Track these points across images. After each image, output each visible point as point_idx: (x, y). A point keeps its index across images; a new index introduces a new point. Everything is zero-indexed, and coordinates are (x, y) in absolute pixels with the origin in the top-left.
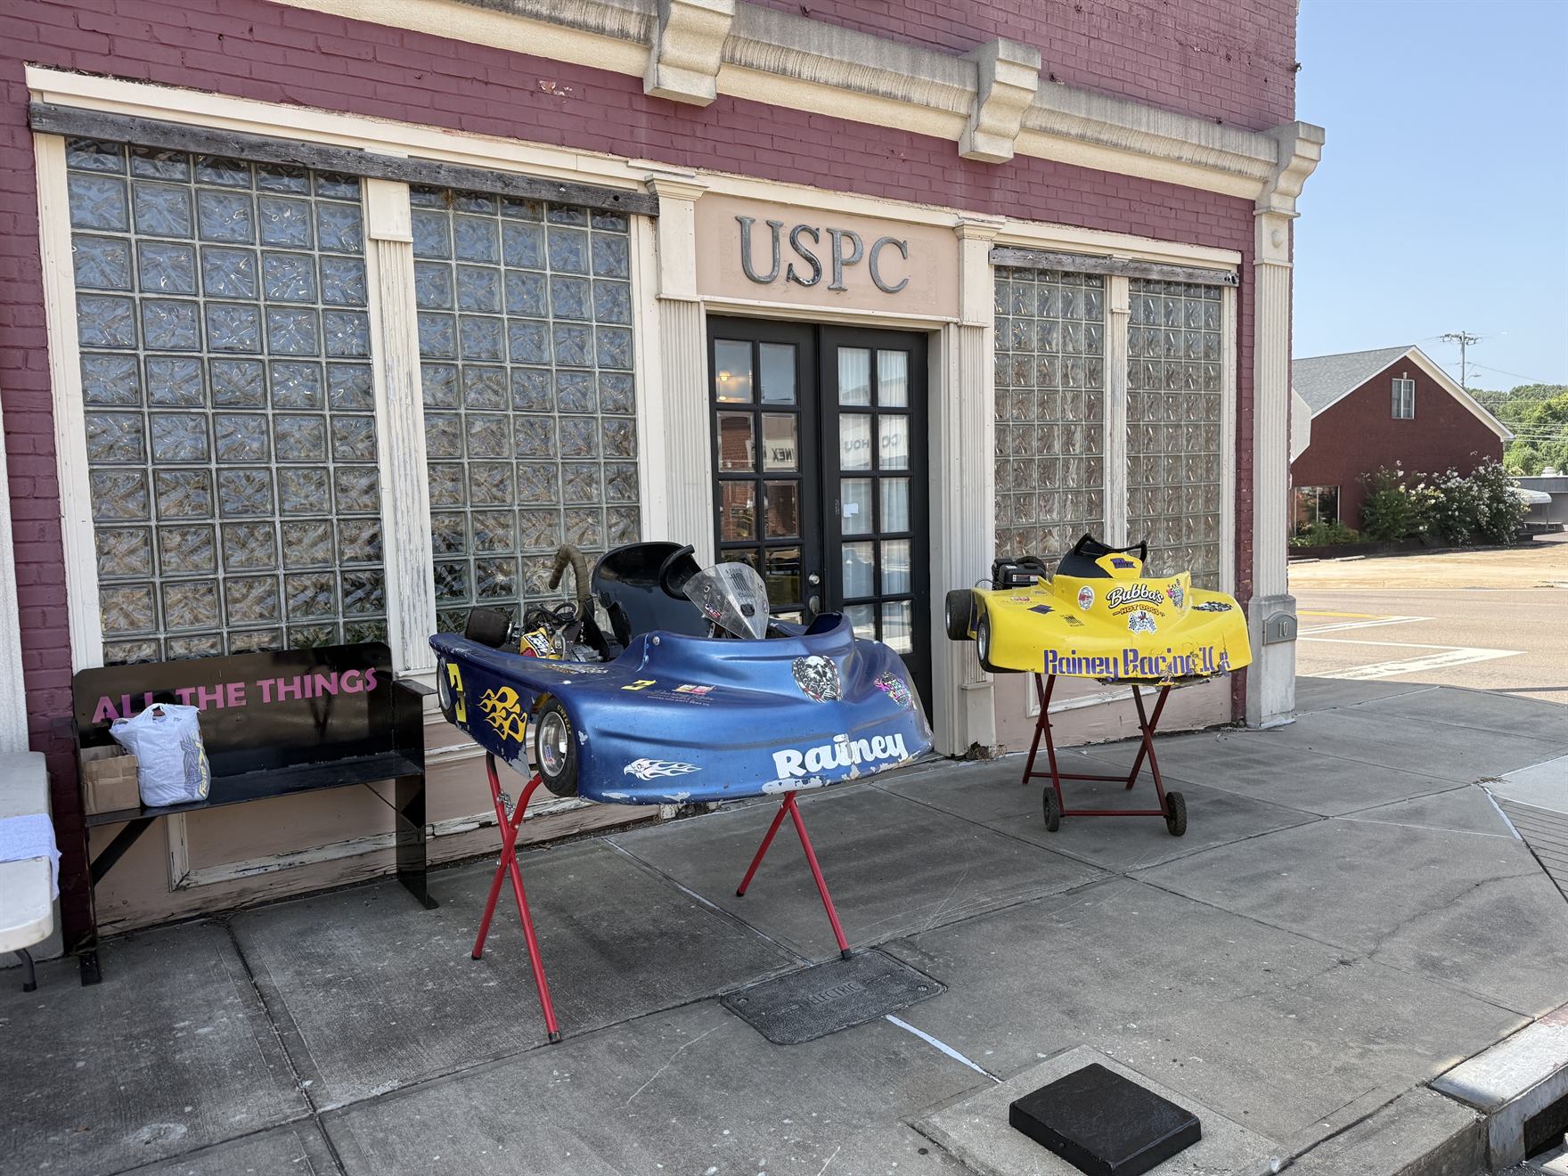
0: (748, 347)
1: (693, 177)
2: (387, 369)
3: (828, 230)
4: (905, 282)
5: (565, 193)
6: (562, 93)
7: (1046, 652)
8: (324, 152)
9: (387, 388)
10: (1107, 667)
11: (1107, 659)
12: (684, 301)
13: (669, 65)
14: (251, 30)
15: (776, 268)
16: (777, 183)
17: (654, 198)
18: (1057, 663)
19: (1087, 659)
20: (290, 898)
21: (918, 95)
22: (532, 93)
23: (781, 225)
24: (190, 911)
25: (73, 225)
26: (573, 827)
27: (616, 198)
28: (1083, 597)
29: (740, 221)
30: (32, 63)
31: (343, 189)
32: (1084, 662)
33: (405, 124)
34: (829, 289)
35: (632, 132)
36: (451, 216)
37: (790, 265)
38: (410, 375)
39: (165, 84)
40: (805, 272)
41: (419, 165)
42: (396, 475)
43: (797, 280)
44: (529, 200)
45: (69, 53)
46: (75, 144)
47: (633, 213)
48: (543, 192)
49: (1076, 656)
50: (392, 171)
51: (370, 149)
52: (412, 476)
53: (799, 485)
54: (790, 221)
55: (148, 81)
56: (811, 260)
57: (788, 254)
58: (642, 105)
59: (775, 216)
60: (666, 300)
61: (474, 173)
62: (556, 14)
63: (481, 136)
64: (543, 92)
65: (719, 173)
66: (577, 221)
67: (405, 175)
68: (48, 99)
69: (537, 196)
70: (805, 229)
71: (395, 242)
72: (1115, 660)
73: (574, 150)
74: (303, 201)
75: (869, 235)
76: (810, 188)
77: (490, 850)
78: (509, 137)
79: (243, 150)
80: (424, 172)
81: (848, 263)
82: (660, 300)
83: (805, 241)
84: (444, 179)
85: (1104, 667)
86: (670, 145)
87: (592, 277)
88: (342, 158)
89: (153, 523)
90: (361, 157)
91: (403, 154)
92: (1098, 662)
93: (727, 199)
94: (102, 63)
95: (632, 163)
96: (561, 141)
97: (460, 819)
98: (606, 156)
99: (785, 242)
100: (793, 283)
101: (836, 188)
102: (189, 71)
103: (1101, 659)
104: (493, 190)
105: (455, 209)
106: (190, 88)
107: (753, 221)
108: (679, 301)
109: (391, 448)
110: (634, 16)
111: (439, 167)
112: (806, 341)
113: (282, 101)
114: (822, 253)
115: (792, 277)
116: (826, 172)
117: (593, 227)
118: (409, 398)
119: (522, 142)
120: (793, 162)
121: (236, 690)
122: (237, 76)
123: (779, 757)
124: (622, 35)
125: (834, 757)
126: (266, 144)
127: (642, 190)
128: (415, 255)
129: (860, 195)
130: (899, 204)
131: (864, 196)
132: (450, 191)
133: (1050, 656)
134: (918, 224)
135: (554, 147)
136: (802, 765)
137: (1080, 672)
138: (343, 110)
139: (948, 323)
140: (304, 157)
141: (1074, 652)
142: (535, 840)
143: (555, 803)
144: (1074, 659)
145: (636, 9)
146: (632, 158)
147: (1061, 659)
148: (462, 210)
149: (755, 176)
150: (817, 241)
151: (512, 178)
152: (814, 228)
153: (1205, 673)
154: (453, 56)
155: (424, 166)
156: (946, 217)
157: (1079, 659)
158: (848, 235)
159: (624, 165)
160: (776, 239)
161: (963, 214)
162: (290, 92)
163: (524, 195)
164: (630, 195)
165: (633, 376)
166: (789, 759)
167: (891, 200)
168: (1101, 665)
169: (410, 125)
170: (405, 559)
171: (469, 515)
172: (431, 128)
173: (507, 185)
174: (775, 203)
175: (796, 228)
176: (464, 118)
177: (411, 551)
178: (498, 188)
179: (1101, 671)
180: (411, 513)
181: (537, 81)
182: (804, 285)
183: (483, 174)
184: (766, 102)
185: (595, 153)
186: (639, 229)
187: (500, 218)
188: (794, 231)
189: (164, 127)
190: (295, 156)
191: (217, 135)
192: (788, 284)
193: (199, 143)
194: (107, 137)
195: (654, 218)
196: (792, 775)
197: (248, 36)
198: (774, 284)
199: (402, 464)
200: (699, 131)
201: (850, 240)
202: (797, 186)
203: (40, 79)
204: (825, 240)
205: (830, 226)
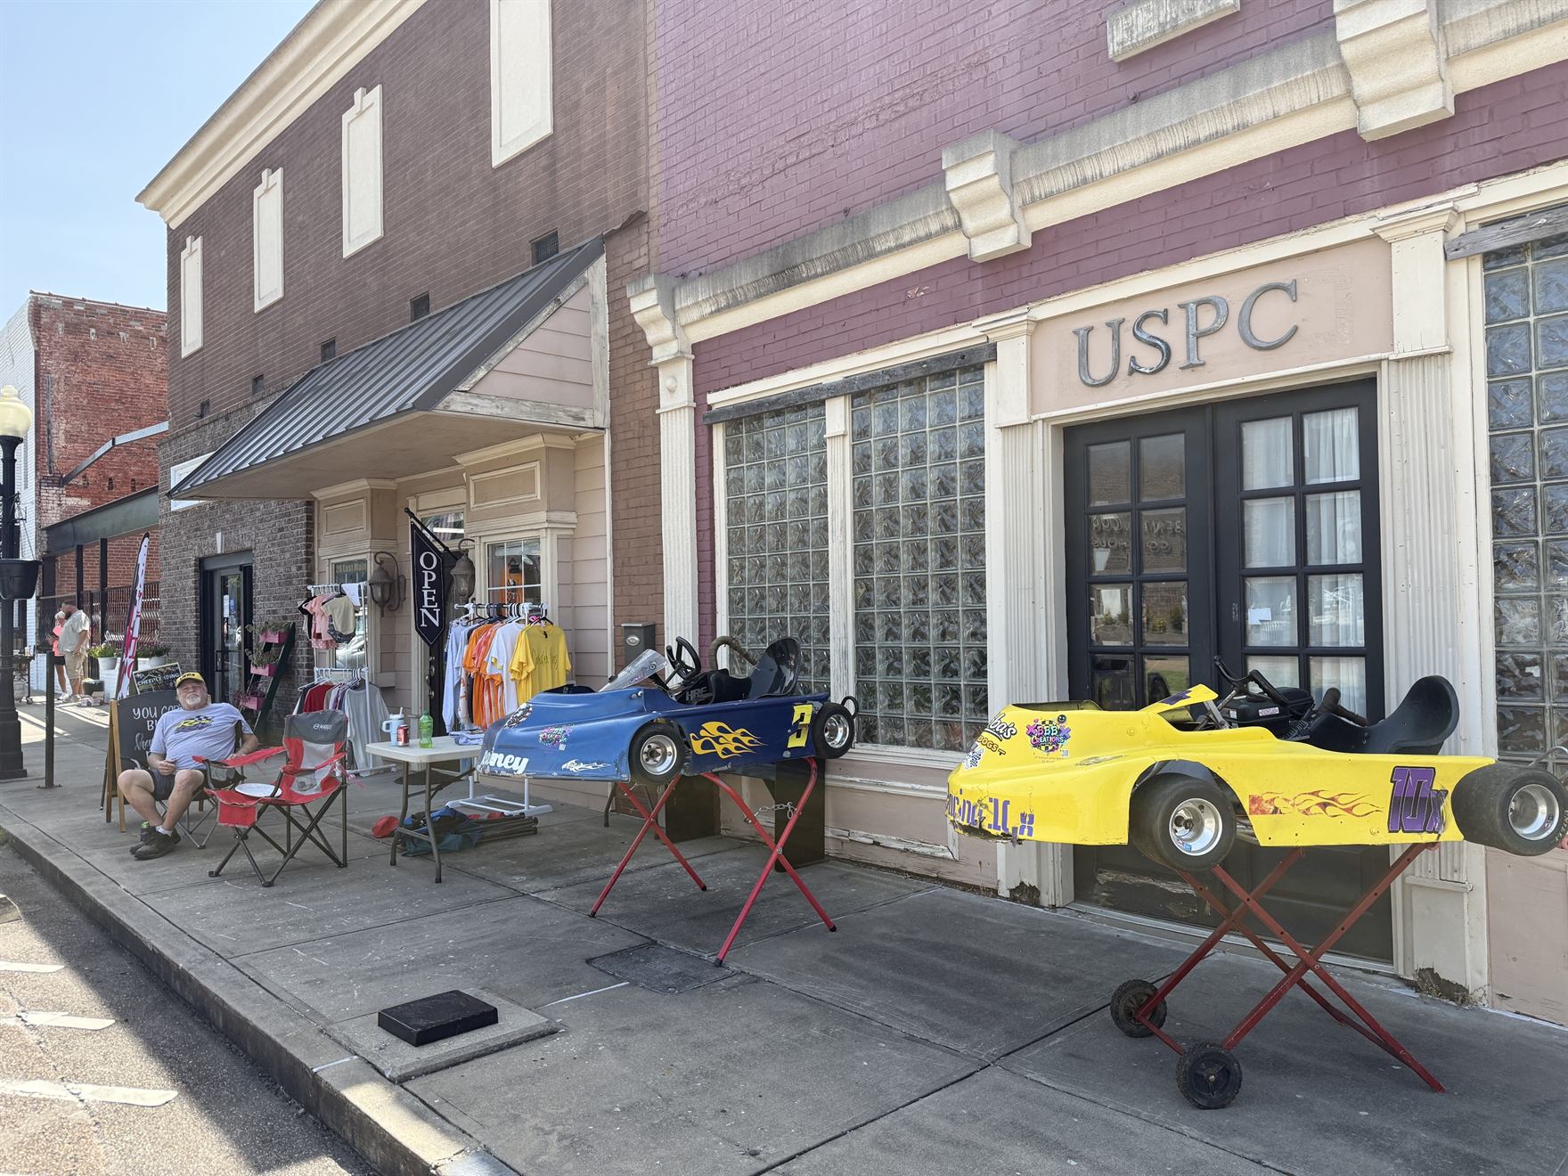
0: (1125, 447)
1: (1025, 314)
3: (1179, 308)
4: (1296, 329)
5: (927, 366)
6: (922, 293)
8: (802, 393)
12: (1020, 425)
13: (977, 235)
14: (776, 335)
15: (1117, 366)
16: (1104, 285)
17: (994, 346)
21: (1254, 114)
22: (904, 303)
23: (1123, 321)
25: (728, 465)
27: (963, 357)
29: (1076, 334)
30: (709, 392)
31: (816, 411)
33: (842, 357)
34: (1182, 368)
35: (970, 299)
36: (872, 408)
37: (1131, 359)
39: (747, 382)
40: (1150, 358)
41: (849, 381)
43: (1142, 371)
45: (718, 382)
46: (727, 424)
50: (835, 391)
51: (825, 381)
54: (1132, 314)
55: (741, 384)
56: (1158, 345)
57: (1130, 346)
58: (976, 274)
59: (1113, 315)
61: (875, 375)
62: (900, 242)
63: (878, 348)
64: (910, 299)
65: (1048, 300)
66: (950, 383)
67: (844, 390)
68: (716, 407)
69: (910, 376)
70: (1146, 316)
71: (842, 435)
73: (933, 332)
75: (1234, 295)
76: (1144, 273)
78: (892, 340)
81: (1209, 333)
82: (1001, 429)
83: (1151, 328)
84: (859, 386)
86: (1000, 296)
87: (958, 423)
88: (809, 393)
90: (819, 389)
91: (839, 378)
93: (1062, 319)
94: (726, 382)
95: (975, 323)
96: (923, 329)
97: (863, 833)
98: (955, 326)
99: (1127, 335)
100: (1136, 377)
101: (1176, 261)
102: (754, 371)
105: (873, 403)
106: (755, 380)
107: (1090, 329)
108: (1014, 426)
110: (945, 213)
112: (1194, 426)
113: (787, 370)
114: (1174, 334)
115: (1133, 371)
117: (961, 383)
119: (901, 341)
120: (1121, 257)
122: (770, 365)
124: (945, 231)
127: (982, 343)
128: (852, 441)
129: (1211, 256)
130: (1274, 242)
131: (1216, 254)
132: (871, 391)
134: (1317, 251)
138: (810, 364)
139: (1381, 360)
145: (944, 208)
146: (973, 319)
148: (878, 401)
149: (1083, 287)
150: (1163, 324)
152: (1162, 310)
153: (993, 832)
154: (860, 301)
156: (1355, 227)
158: (1200, 303)
159: (971, 327)
160: (1116, 338)
161: (1383, 213)
162: (790, 364)
164: (972, 350)
167: (1255, 244)
169: (845, 357)
172: (855, 354)
174: (1115, 302)
175: (1140, 318)
176: (869, 340)
178: (886, 380)
181: (906, 292)
182: (1147, 374)
183: (878, 374)
184: (1088, 213)
185: (947, 328)
186: (989, 372)
187: (899, 399)
188: (1135, 323)
192: (1131, 378)
193: (754, 410)
194: (736, 417)
195: (994, 361)
197: (773, 341)
198: (1115, 382)
200: (1025, 272)
201: (1209, 307)
202: (1131, 277)
203: (712, 398)
204: (1177, 319)
205: (1182, 300)
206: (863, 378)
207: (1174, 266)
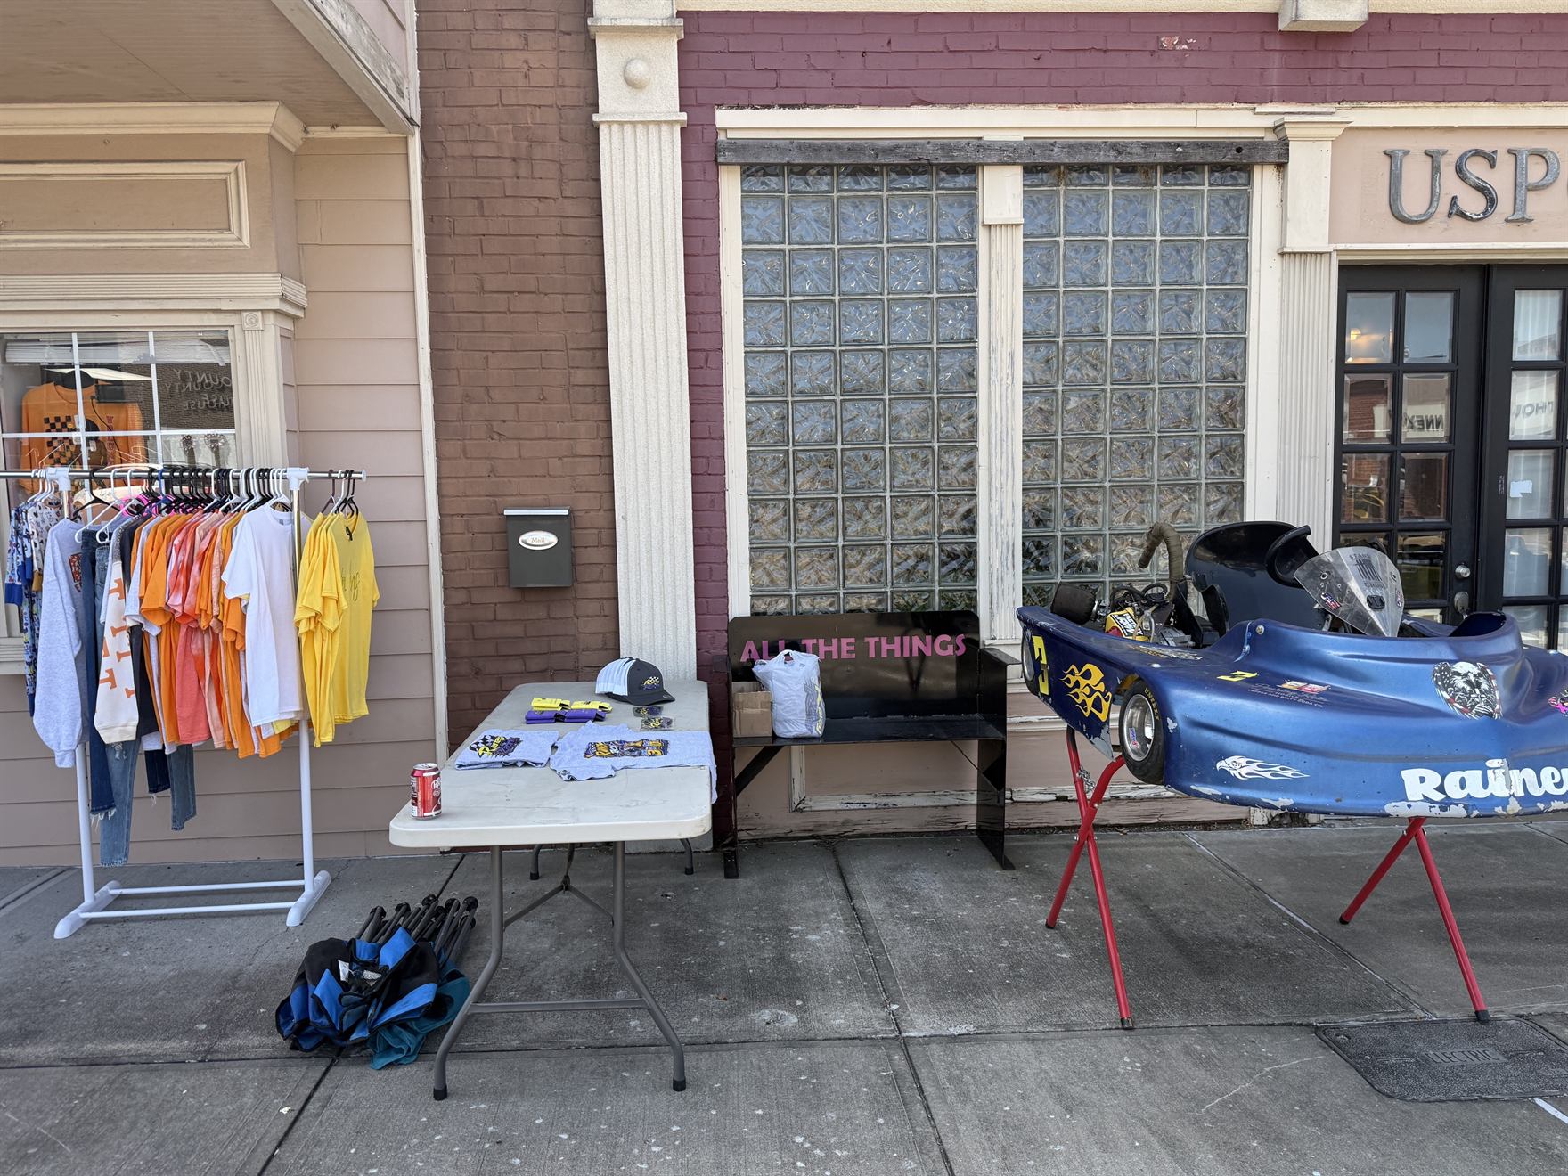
0: (1390, 298)
1: (1332, 113)
2: (991, 350)
3: (1510, 151)
5: (1181, 152)
6: (1185, 47)
8: (947, 146)
9: (990, 368)
12: (1311, 253)
14: (889, 42)
15: (1435, 204)
16: (1443, 104)
17: (1284, 145)
20: (883, 835)
22: (1152, 53)
23: (1445, 153)
24: (805, 831)
25: (744, 242)
26: (1151, 816)
27: (1239, 150)
29: (1390, 155)
30: (720, 106)
31: (963, 180)
33: (1022, 107)
34: (1507, 221)
35: (1262, 75)
36: (1062, 193)
37: (1454, 198)
38: (1012, 356)
39: (818, 106)
40: (1472, 203)
41: (1034, 145)
42: (993, 452)
43: (1463, 215)
44: (1142, 165)
45: (746, 92)
46: (748, 171)
47: (1257, 163)
48: (1158, 155)
50: (1006, 155)
51: (989, 137)
52: (1007, 454)
53: (1449, 459)
54: (1455, 147)
55: (804, 105)
56: (1483, 189)
57: (1451, 185)
58: (1275, 43)
59: (1435, 143)
60: (1290, 253)
61: (1087, 145)
63: (1097, 106)
64: (1164, 50)
65: (1366, 104)
66: (1193, 181)
67: (1020, 157)
68: (731, 135)
69: (1151, 160)
70: (1477, 153)
71: (1007, 225)
73: (1195, 106)
74: (926, 196)
76: (1487, 104)
77: (1065, 824)
78: (1125, 103)
79: (877, 155)
80: (1038, 152)
81: (1536, 188)
82: (1282, 254)
83: (1477, 169)
84: (1059, 156)
86: (1307, 82)
87: (1205, 238)
88: (962, 149)
89: (791, 497)
90: (980, 145)
91: (1017, 137)
93: (1370, 133)
94: (769, 97)
95: (1260, 109)
96: (1182, 98)
97: (1037, 789)
98: (1231, 106)
99: (1448, 171)
100: (1457, 220)
101: (1523, 100)
102: (837, 90)
104: (1105, 161)
105: (1066, 185)
106: (838, 105)
107: (1406, 153)
108: (1306, 253)
109: (990, 427)
111: (1052, 145)
112: (1471, 288)
113: (913, 104)
114: (1500, 179)
115: (1455, 211)
116: (1511, 81)
117: (1210, 185)
118: (1010, 378)
119: (1138, 106)
120: (1466, 77)
121: (848, 644)
122: (876, 88)
123: (1410, 776)
125: (1485, 784)
126: (897, 147)
127: (1270, 137)
128: (1025, 236)
129: (1558, 103)
131: (1564, 103)
132: (1062, 168)
135: (1173, 106)
136: (1441, 789)
138: (964, 103)
140: (931, 154)
142: (1112, 822)
143: (1133, 789)
146: (1260, 103)
148: (1073, 185)
149: (1413, 100)
150: (1493, 166)
151: (1126, 145)
152: (1489, 150)
154: (1073, 30)
155: (1038, 146)
158: (1540, 154)
159: (1250, 113)
160: (1436, 170)
162: (920, 94)
163: (1138, 161)
164: (1255, 145)
165: (1245, 340)
166: (1422, 780)
169: (1026, 107)
170: (997, 533)
171: (1059, 492)
172: (1047, 107)
173: (1120, 153)
174: (1437, 128)
175: (1465, 154)
176: (1080, 91)
177: (1002, 526)
178: (1111, 157)
180: (1004, 489)
181: (1158, 38)
182: (1472, 219)
183: (1097, 145)
184: (1433, 12)
185: (1219, 105)
186: (1264, 182)
187: (1111, 188)
188: (1461, 158)
189: (814, 145)
190: (921, 154)
191: (858, 145)
192: (1450, 221)
193: (841, 155)
194: (772, 161)
195: (1281, 166)
196: (1426, 799)
197: (886, 49)
198: (1431, 222)
199: (999, 443)
200: (1344, 60)
201: (1540, 160)
202: (1470, 104)
203: (725, 118)
204: (1505, 164)
205: (1512, 145)
206: (1070, 146)
207: (1519, 105)
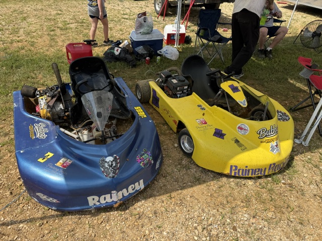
7: (231, 166)
10: (261, 172)
11: (262, 170)
18: (237, 171)
19: (252, 170)
28: (240, 128)
32: (251, 171)
49: (247, 169)
72: (265, 169)
85: (259, 172)
92: (257, 170)
103: (259, 169)
125: (111, 198)
133: (234, 168)
137: (248, 175)
141: (247, 167)
144: (246, 170)
147: (239, 170)
157: (249, 170)
168: (258, 171)
179: (258, 174)
